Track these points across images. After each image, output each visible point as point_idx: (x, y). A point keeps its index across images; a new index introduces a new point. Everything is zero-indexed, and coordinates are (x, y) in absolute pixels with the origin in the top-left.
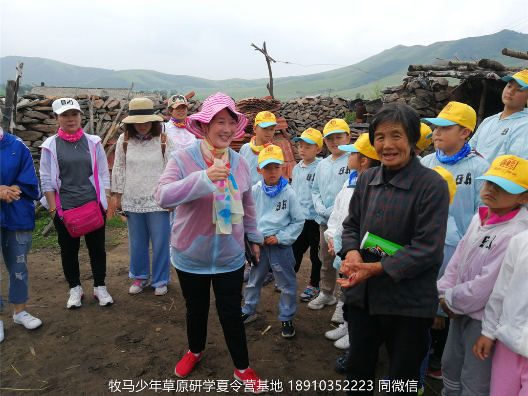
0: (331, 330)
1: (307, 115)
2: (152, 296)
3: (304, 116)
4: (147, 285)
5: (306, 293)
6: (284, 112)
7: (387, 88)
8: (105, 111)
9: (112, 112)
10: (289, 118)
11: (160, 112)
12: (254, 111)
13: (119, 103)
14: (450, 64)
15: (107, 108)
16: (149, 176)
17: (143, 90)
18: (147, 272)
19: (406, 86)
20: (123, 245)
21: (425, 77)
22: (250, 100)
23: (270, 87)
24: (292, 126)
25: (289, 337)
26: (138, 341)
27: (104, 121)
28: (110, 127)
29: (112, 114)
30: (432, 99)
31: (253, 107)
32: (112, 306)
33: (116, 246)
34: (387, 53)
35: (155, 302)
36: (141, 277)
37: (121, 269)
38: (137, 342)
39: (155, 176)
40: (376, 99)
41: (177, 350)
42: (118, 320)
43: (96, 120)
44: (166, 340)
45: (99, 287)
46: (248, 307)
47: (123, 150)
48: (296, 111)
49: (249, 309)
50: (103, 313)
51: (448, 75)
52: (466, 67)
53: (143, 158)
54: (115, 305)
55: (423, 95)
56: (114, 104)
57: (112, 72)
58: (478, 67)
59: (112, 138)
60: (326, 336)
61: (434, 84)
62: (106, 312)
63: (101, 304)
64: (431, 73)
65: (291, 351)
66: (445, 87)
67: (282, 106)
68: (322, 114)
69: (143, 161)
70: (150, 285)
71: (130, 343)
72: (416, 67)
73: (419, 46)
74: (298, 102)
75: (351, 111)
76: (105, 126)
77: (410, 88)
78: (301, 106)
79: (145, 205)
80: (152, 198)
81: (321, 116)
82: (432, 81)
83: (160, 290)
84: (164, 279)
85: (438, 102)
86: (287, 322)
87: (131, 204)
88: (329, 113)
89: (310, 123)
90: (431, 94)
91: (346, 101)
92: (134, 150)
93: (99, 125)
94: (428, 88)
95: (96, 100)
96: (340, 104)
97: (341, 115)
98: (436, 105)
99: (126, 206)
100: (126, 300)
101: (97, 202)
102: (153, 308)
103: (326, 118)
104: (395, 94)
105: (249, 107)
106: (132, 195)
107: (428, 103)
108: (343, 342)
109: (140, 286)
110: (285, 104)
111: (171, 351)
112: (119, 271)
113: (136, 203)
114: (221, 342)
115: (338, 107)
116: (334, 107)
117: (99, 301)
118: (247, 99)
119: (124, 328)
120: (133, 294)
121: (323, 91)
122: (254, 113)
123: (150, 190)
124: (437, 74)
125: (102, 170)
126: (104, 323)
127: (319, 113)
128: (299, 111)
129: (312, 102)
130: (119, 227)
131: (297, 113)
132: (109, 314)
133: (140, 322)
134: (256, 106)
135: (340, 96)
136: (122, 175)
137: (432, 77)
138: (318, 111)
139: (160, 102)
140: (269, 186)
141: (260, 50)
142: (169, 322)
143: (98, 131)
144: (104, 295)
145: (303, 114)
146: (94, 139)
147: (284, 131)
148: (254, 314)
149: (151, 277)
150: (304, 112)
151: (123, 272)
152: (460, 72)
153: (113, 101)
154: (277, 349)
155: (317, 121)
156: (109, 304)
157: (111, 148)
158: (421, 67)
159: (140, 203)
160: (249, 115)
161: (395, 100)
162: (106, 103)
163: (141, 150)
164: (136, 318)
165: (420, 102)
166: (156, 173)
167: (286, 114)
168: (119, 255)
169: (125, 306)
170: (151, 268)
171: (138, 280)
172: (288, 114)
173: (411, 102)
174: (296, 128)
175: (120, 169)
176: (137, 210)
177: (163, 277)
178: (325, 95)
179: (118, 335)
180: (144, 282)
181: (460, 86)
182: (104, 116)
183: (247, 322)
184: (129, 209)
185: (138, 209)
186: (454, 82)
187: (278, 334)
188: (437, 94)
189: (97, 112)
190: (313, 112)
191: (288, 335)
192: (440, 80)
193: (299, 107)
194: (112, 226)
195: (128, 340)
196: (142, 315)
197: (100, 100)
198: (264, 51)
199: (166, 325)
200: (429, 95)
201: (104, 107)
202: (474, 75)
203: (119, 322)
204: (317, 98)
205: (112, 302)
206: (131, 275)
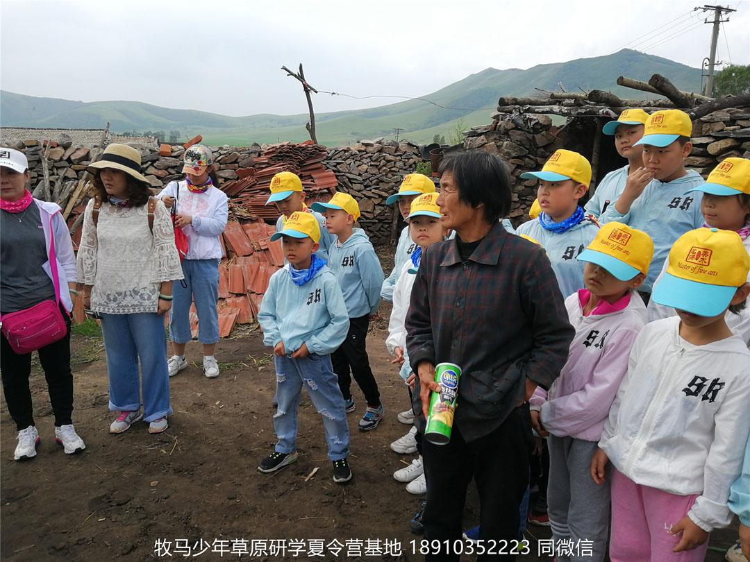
0: (402, 468)
1: (365, 167)
2: (146, 434)
3: (360, 168)
4: (137, 419)
5: (366, 419)
6: (332, 162)
7: (472, 129)
8: (66, 164)
9: (78, 165)
10: (339, 171)
11: (152, 165)
12: (289, 162)
13: (89, 152)
14: (552, 96)
15: (69, 160)
16: (128, 261)
17: (129, 132)
18: (136, 400)
19: (496, 125)
20: (99, 362)
21: (521, 114)
22: (283, 146)
23: (311, 128)
24: (344, 183)
25: (344, 482)
26: (124, 502)
27: (66, 178)
28: (76, 187)
29: (78, 169)
30: (532, 143)
31: (288, 156)
32: (84, 454)
33: (90, 363)
34: (474, 79)
35: (150, 443)
36: (126, 408)
37: (97, 397)
38: (122, 504)
39: (139, 262)
40: (458, 144)
41: (183, 511)
42: (93, 473)
43: (52, 178)
44: (166, 498)
45: (62, 426)
46: (283, 443)
47: (92, 222)
48: (348, 161)
49: (285, 446)
50: (70, 465)
51: (551, 112)
52: (572, 101)
53: (119, 234)
54: (89, 451)
55: (519, 138)
56: (81, 153)
57: (80, 104)
58: (588, 101)
59: (80, 203)
60: (395, 477)
61: (533, 123)
62: (75, 463)
63: (66, 451)
64: (529, 108)
65: (346, 501)
66: (547, 127)
67: (329, 155)
68: (384, 166)
69: (119, 239)
70: (142, 418)
71: (112, 506)
72: (508, 100)
73: (516, 69)
74: (352, 148)
75: (424, 161)
76: (68, 187)
77: (502, 129)
78: (355, 154)
79: (123, 303)
80: (133, 294)
81: (384, 168)
82: (531, 120)
83: (157, 426)
84: (163, 409)
85: (540, 147)
86: (340, 461)
87: (102, 302)
88: (395, 163)
89: (368, 179)
90: (530, 136)
91: (417, 147)
92: (108, 221)
93: (58, 184)
94: (525, 129)
95: (52, 147)
96: (410, 151)
97: (410, 166)
98: (536, 152)
99: (96, 303)
100: (105, 444)
101: (55, 301)
102: (147, 452)
103: (390, 171)
104: (482, 137)
105: (281, 156)
106: (104, 288)
107: (527, 149)
108: (418, 485)
109: (127, 422)
110: (334, 151)
111: (174, 513)
112: (94, 400)
113: (110, 300)
114: (246, 495)
115: (407, 156)
116: (401, 156)
117: (63, 448)
118: (278, 145)
119: (102, 485)
120: (115, 434)
121: (389, 132)
122: (290, 164)
123: (130, 281)
124: (536, 110)
125: (63, 253)
126: (71, 479)
127: (382, 164)
128: (353, 161)
129: (370, 149)
130: (94, 336)
131: (350, 164)
132: (80, 465)
133: (126, 474)
134: (291, 154)
135: (409, 141)
136: (92, 259)
137: (531, 114)
138: (380, 162)
139: (150, 150)
140: (297, 271)
141: (295, 76)
142: (171, 471)
143: (57, 195)
144: (70, 438)
145: (359, 166)
146: (49, 208)
147: (333, 190)
148: (293, 453)
149: (142, 408)
150: (360, 163)
151: (100, 402)
152: (566, 108)
153: (78, 149)
154: (327, 500)
155: (379, 176)
156: (79, 451)
157: (78, 218)
158: (515, 99)
159: (115, 300)
160: (281, 167)
161: (483, 145)
162: (68, 153)
163: (117, 222)
164: (121, 470)
165: (515, 148)
166: (138, 256)
167: (335, 166)
168: (94, 377)
169: (103, 452)
170: (141, 395)
171: (123, 412)
172: (338, 166)
173: (503, 148)
174: (350, 185)
175: (89, 250)
176: (111, 311)
177: (159, 406)
178: (388, 139)
179: (94, 495)
180: (132, 415)
181: (566, 127)
182: (66, 172)
183: (284, 465)
184: (100, 308)
185: (111, 309)
186: (559, 121)
187: (328, 478)
188: (538, 137)
189: (54, 166)
190: (373, 163)
191: (341, 480)
192: (540, 118)
193: (352, 155)
194: (83, 334)
195: (109, 502)
196: (129, 465)
197: (58, 149)
198: (301, 77)
199: (166, 477)
200: (527, 138)
201: (65, 158)
202: (583, 111)
203: (94, 476)
204: (377, 142)
205: (84, 447)
206: (111, 405)
